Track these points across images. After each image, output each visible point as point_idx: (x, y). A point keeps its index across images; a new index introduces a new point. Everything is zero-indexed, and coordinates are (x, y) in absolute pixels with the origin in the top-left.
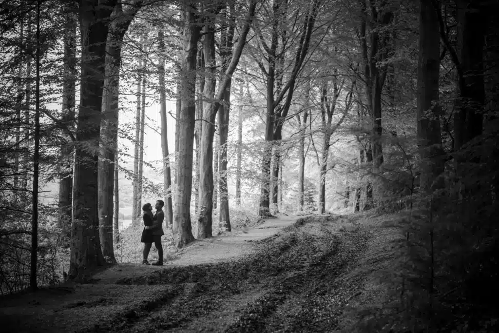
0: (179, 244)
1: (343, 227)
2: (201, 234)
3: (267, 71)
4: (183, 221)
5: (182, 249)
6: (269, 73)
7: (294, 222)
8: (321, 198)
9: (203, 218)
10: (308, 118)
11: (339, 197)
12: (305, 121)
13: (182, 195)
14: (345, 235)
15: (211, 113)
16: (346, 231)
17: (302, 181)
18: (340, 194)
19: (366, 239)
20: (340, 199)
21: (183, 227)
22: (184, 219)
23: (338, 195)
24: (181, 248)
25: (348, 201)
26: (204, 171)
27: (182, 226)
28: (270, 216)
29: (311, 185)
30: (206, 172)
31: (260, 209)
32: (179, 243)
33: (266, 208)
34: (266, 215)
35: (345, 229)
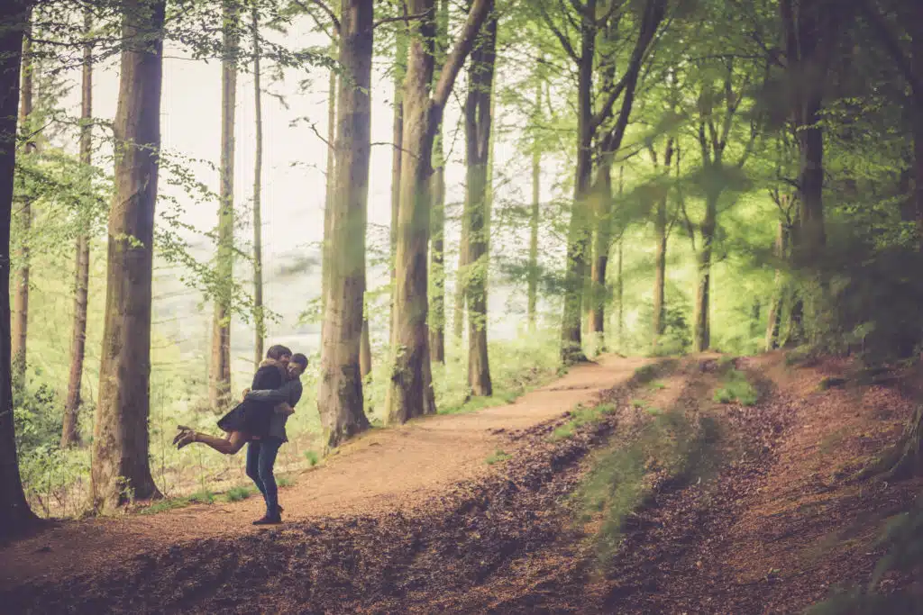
0: (332, 437)
1: (730, 393)
2: (396, 409)
3: (579, 51)
4: (340, 382)
5: (337, 449)
6: (583, 56)
7: (629, 375)
8: (699, 319)
9: (402, 372)
10: (674, 158)
11: (739, 316)
12: (668, 161)
13: (339, 322)
14: (731, 415)
15: (422, 130)
16: (736, 403)
17: (662, 285)
18: (742, 309)
19: (778, 429)
20: (742, 321)
21: (341, 397)
22: (343, 378)
23: (737, 312)
24: (335, 446)
25: (757, 325)
26: (404, 265)
27: (340, 395)
28: (584, 360)
29: (680, 293)
30: (408, 267)
31: (563, 345)
32: (333, 434)
33: (574, 344)
34: (574, 357)
35: (733, 397)
